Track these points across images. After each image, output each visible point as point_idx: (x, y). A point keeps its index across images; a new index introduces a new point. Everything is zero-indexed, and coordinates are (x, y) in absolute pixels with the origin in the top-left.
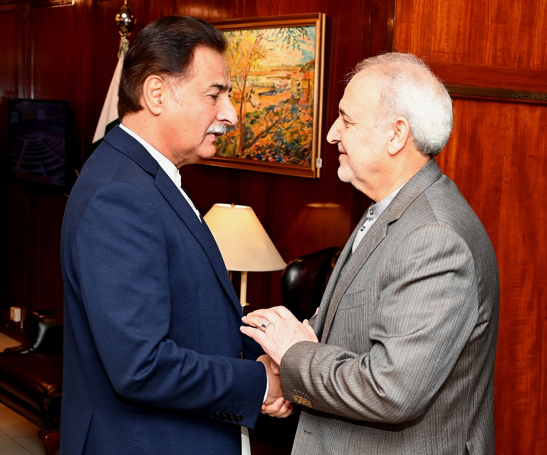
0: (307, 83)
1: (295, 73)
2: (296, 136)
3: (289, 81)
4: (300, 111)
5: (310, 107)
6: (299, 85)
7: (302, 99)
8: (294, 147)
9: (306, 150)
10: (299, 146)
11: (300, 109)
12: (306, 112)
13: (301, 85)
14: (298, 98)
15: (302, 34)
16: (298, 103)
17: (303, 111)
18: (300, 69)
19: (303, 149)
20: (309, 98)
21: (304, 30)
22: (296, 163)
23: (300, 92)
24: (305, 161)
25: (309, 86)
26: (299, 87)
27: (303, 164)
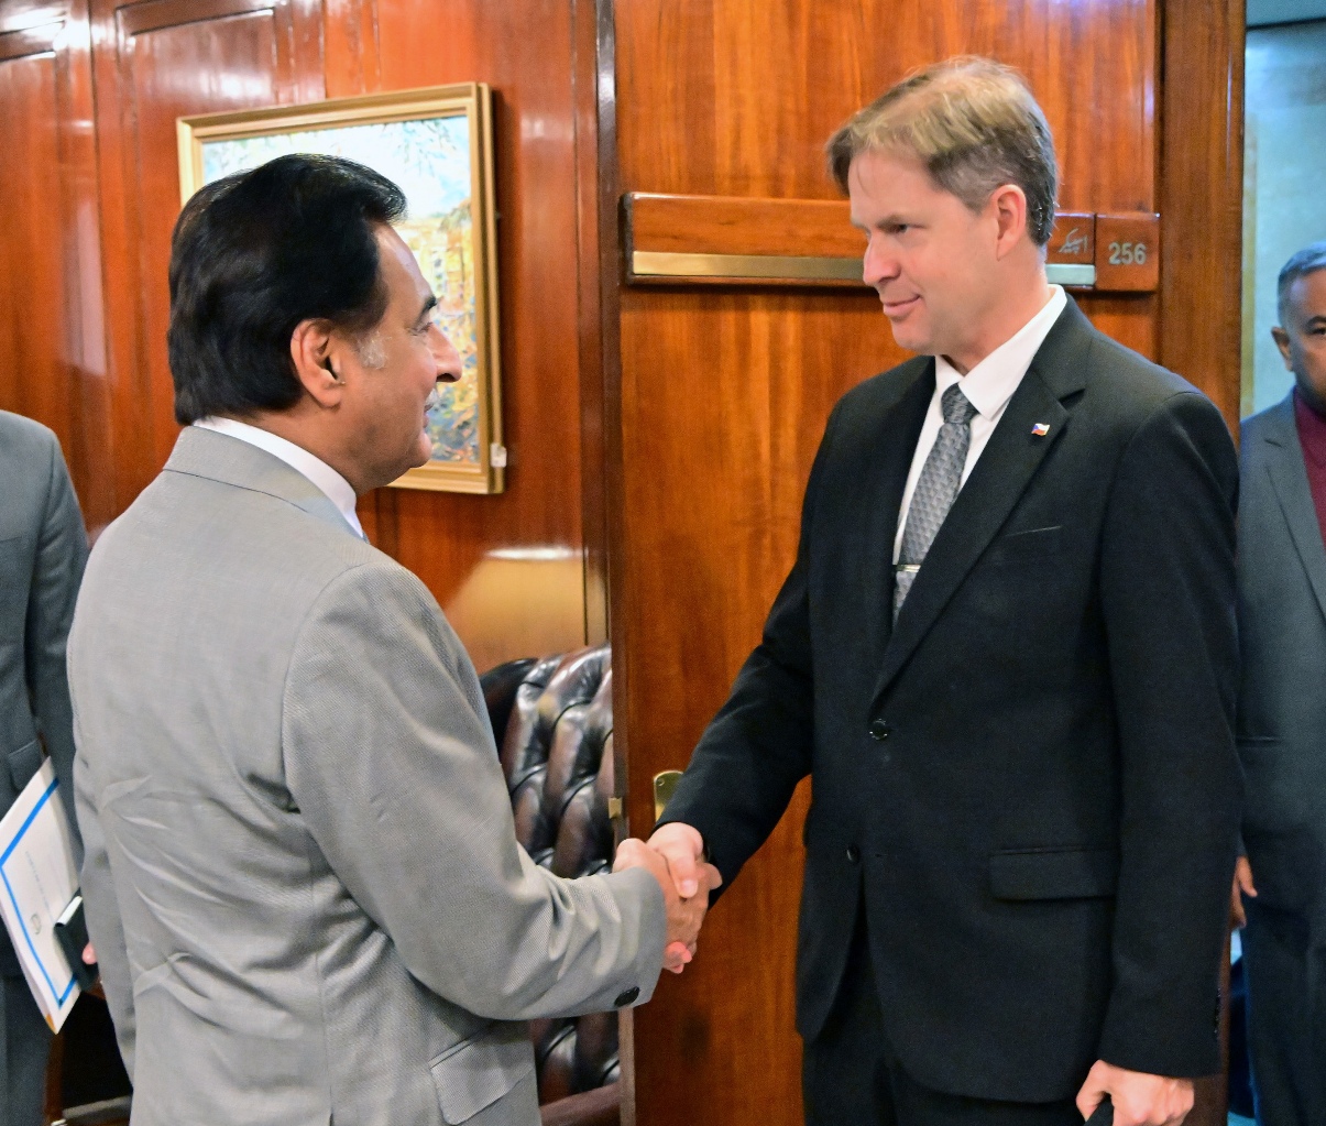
0: (457, 257)
1: (427, 234)
5: (467, 317)
6: (438, 263)
7: (447, 297)
8: (437, 417)
9: (466, 424)
10: (448, 416)
12: (460, 331)
13: (443, 264)
15: (436, 137)
17: (452, 329)
18: (437, 223)
19: (460, 422)
20: (465, 296)
21: (441, 127)
22: (443, 458)
23: (442, 281)
24: (465, 451)
25: (463, 265)
26: (441, 270)
27: (461, 459)
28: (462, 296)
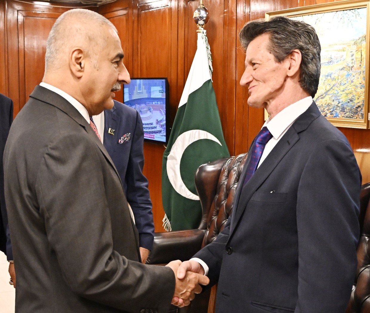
0: (360, 53)
1: (349, 46)
2: (350, 96)
3: (344, 53)
4: (354, 76)
5: (362, 72)
6: (352, 55)
7: (355, 66)
8: (349, 104)
9: (359, 106)
10: (353, 104)
11: (354, 75)
12: (359, 77)
13: (354, 55)
14: (352, 65)
15: (354, 15)
16: (352, 69)
17: (356, 76)
18: (353, 42)
19: (357, 106)
20: (362, 65)
21: (356, 12)
22: (350, 117)
23: (353, 61)
24: (358, 115)
25: (362, 55)
26: (353, 57)
27: (357, 118)
28: (360, 65)
